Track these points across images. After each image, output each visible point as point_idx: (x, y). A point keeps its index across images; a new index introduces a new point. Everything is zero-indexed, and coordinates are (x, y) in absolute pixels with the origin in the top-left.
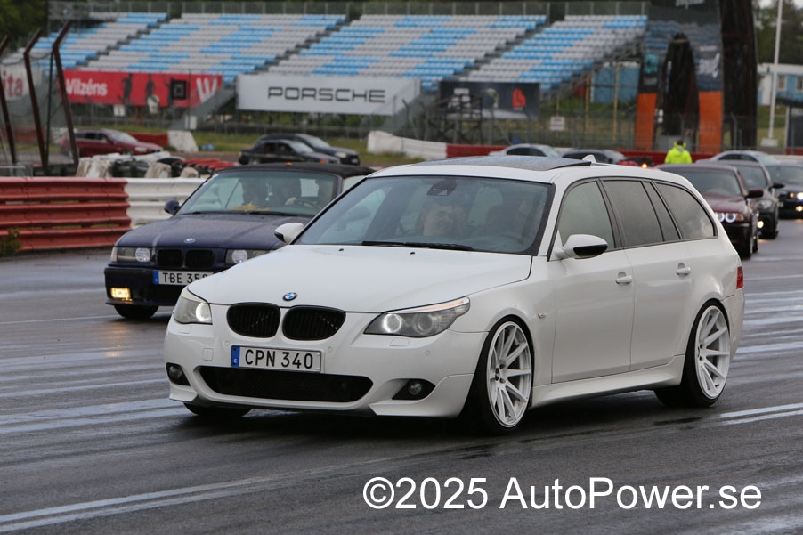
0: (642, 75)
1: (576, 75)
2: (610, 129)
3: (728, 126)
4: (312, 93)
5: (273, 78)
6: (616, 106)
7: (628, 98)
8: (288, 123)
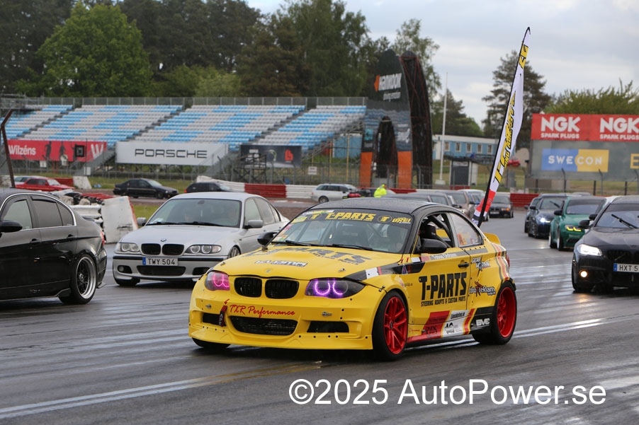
0: (364, 142)
1: (324, 141)
2: (345, 174)
3: (415, 172)
4: (162, 152)
5: (138, 144)
6: (348, 160)
7: (356, 155)
8: (148, 171)
